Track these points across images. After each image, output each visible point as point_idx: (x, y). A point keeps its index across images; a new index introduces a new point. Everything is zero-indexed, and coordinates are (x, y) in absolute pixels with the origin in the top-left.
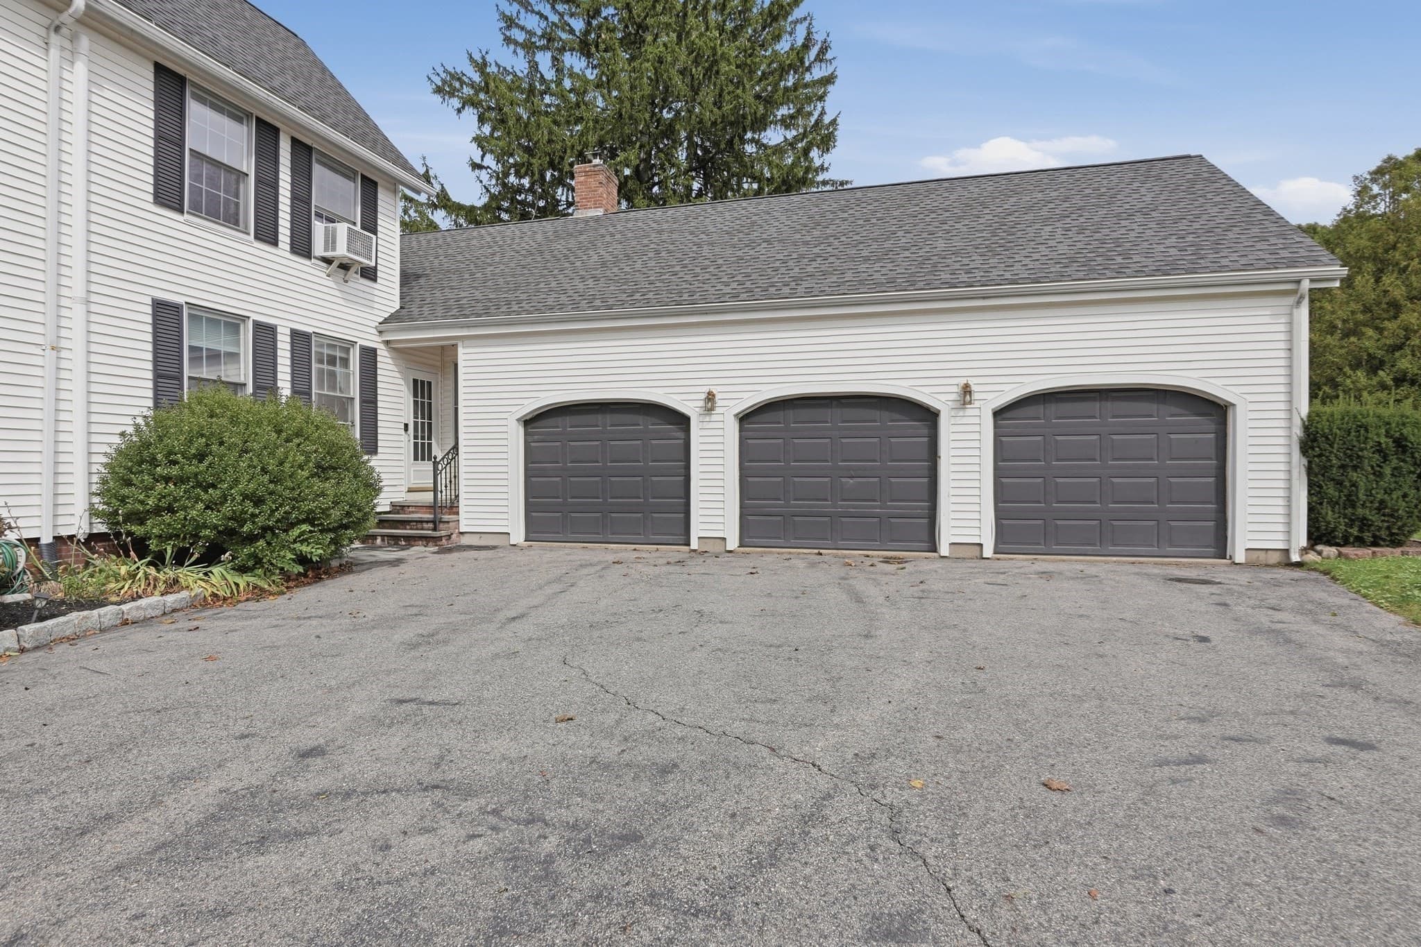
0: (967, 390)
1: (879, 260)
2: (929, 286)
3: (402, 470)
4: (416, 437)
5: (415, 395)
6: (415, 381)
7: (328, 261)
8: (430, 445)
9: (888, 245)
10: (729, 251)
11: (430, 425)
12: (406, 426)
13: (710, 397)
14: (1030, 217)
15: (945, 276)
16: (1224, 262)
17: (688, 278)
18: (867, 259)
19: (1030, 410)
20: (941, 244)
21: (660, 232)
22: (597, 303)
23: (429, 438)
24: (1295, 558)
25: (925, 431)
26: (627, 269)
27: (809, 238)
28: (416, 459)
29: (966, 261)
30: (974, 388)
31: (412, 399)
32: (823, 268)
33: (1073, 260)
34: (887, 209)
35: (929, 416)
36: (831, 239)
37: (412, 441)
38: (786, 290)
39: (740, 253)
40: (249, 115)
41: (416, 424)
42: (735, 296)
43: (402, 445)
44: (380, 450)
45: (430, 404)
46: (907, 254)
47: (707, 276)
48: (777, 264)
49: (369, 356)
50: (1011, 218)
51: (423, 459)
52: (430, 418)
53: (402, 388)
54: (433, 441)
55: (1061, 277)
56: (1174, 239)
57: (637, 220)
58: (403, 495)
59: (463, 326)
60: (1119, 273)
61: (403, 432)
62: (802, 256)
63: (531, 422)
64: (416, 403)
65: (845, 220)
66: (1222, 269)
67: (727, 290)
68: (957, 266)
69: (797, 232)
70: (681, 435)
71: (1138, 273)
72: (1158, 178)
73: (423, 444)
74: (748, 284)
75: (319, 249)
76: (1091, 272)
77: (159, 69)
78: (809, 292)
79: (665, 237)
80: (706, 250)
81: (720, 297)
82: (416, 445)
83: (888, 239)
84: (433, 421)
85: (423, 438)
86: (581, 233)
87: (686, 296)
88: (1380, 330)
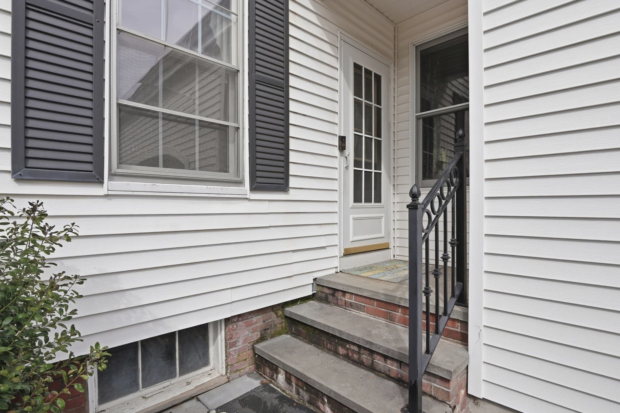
3: (335, 219)
4: (357, 163)
5: (357, 92)
6: (357, 67)
8: (378, 176)
11: (378, 144)
12: (342, 140)
23: (378, 166)
28: (357, 199)
31: (351, 97)
37: (352, 168)
41: (358, 139)
43: (335, 174)
44: (293, 182)
45: (379, 111)
51: (368, 200)
52: (379, 134)
53: (337, 74)
54: (383, 171)
58: (336, 263)
61: (336, 152)
64: (357, 105)
73: (368, 174)
82: (357, 174)
84: (383, 139)
85: (368, 166)
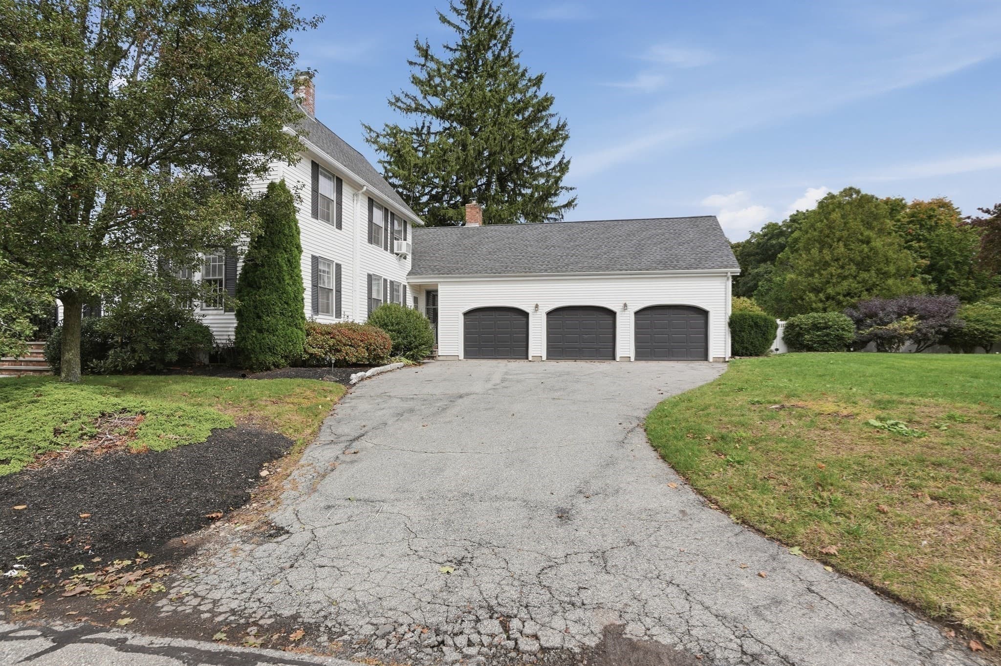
0: (625, 305)
1: (596, 258)
2: (613, 270)
7: (397, 254)
9: (599, 252)
10: (539, 250)
13: (537, 306)
14: (649, 242)
15: (619, 267)
16: (707, 265)
17: (526, 261)
18: (592, 257)
19: (646, 312)
20: (617, 252)
21: (508, 238)
22: (494, 271)
24: (727, 360)
25: (612, 319)
26: (500, 256)
27: (569, 246)
29: (626, 260)
30: (628, 305)
32: (576, 260)
33: (661, 262)
34: (598, 234)
35: (613, 314)
36: (578, 247)
38: (564, 269)
39: (543, 251)
40: (382, 206)
42: (546, 271)
46: (606, 256)
47: (533, 261)
48: (559, 257)
49: (405, 287)
50: (643, 242)
55: (656, 269)
56: (694, 255)
57: (495, 231)
59: (441, 278)
60: (674, 268)
62: (568, 255)
63: (465, 314)
65: (582, 238)
66: (706, 268)
67: (542, 268)
68: (623, 262)
69: (564, 242)
70: (525, 319)
71: (680, 268)
72: (697, 226)
74: (550, 266)
75: (395, 251)
76: (666, 267)
77: (369, 198)
78: (572, 270)
79: (511, 241)
80: (530, 249)
81: (540, 271)
83: (599, 249)
86: (473, 236)
87: (527, 270)
88: (821, 275)
